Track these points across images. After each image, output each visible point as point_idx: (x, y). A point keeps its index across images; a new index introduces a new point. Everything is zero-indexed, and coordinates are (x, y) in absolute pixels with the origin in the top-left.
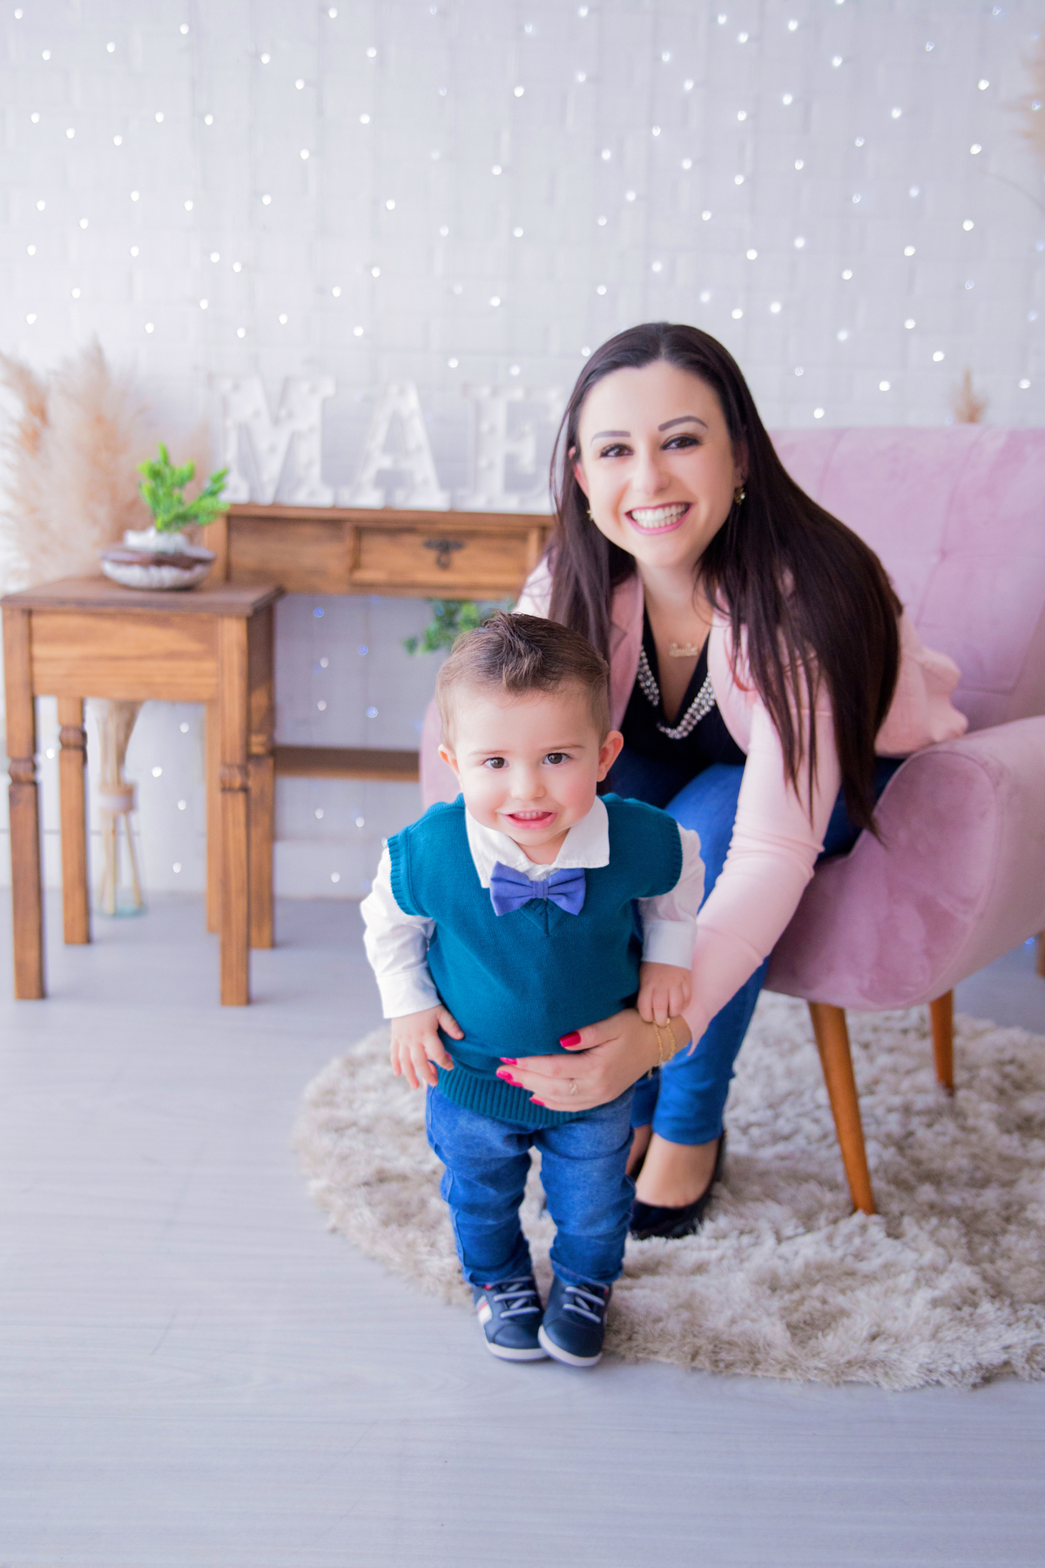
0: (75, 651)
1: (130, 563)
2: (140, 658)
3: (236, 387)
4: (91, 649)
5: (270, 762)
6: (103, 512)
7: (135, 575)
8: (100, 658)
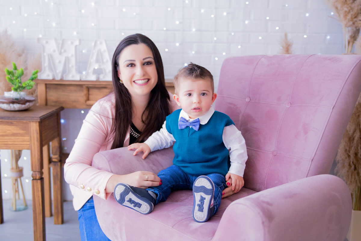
2: (3, 136)
3: (47, 42)
5: (59, 164)
7: (5, 106)
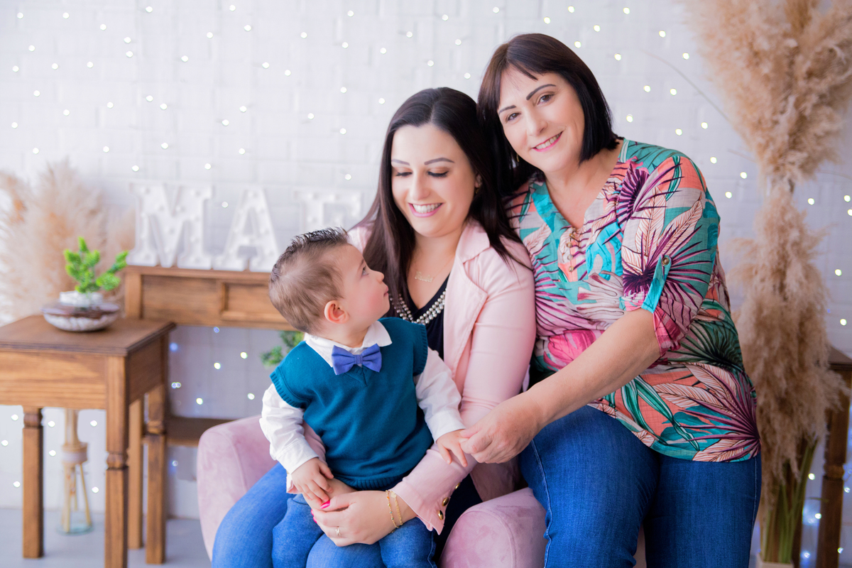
0: (13, 376)
1: (58, 315)
2: (55, 381)
3: (148, 191)
4: (24, 375)
6: (55, 275)
7: (61, 322)
8: (30, 380)
